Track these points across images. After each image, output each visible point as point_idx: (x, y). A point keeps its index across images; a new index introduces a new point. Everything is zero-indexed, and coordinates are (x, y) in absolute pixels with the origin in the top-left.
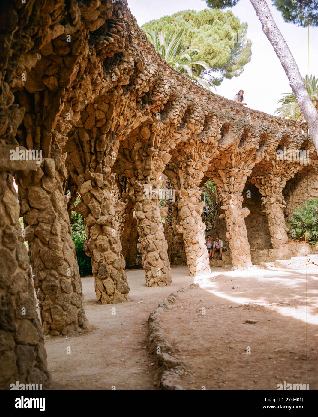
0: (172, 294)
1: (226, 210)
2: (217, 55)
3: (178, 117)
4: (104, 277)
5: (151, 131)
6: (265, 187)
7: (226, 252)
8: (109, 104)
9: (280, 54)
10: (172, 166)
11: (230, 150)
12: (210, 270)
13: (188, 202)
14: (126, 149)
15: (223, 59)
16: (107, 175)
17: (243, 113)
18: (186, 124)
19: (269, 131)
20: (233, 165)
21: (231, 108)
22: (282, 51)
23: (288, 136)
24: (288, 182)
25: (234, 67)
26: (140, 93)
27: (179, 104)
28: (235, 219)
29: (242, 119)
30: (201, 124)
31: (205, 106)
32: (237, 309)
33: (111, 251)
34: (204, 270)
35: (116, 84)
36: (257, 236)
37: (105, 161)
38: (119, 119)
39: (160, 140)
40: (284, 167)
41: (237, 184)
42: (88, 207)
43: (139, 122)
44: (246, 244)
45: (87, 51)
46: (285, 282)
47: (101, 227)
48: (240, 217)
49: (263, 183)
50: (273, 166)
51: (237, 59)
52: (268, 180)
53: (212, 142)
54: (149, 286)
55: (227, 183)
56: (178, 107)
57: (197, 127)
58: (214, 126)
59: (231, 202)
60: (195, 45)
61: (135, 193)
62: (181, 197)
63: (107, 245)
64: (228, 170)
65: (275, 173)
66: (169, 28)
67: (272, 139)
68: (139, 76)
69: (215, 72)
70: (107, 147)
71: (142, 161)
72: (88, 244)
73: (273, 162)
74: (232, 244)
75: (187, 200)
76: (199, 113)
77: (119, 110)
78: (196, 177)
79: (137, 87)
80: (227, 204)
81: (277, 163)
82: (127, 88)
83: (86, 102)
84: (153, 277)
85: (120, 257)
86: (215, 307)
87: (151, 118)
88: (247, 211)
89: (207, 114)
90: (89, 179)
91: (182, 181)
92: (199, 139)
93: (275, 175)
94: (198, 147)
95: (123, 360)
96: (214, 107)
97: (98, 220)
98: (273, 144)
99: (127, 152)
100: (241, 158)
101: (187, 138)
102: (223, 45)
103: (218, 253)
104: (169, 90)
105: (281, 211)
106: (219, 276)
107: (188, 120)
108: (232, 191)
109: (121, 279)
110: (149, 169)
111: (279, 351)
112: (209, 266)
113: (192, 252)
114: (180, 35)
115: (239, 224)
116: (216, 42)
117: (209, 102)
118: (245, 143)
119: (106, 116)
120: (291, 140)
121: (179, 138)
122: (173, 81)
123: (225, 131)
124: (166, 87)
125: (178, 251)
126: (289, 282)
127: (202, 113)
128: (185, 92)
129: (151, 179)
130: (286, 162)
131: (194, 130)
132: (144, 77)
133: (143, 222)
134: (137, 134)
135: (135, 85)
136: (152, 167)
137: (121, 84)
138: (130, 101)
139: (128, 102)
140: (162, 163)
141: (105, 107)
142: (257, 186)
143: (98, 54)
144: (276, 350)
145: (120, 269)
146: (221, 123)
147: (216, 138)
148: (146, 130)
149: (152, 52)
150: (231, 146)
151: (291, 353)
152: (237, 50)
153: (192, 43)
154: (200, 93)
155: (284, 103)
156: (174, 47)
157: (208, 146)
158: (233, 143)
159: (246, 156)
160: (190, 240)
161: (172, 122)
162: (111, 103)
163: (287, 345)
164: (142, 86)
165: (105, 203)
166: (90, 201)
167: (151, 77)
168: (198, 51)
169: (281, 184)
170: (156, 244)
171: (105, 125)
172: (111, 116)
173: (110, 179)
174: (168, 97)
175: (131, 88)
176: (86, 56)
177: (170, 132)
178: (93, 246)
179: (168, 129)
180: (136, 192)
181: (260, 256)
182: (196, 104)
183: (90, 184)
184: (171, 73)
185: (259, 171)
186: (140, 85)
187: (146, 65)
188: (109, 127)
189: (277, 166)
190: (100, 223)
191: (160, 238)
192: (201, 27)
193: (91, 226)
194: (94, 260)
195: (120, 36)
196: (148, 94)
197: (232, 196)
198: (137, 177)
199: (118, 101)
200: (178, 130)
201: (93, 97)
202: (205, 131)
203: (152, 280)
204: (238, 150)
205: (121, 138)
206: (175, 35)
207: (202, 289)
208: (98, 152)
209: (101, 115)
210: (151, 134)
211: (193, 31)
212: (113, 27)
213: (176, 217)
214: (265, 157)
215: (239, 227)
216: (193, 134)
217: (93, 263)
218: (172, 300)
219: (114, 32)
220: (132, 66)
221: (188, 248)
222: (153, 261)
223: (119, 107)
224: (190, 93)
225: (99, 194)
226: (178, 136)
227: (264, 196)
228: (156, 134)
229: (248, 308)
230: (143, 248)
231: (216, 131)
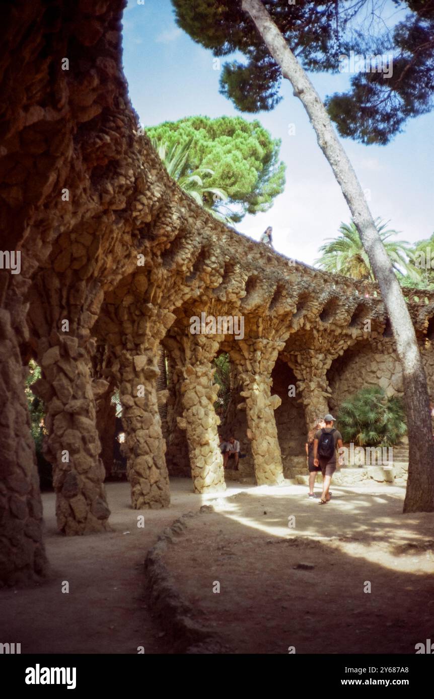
0: (178, 521)
1: (248, 398)
2: (239, 180)
3: (189, 262)
4: (72, 493)
5: (149, 280)
6: (303, 367)
7: (245, 458)
8: (94, 234)
9: (341, 178)
10: (175, 332)
11: (257, 313)
12: (225, 485)
13: (196, 384)
14: (111, 304)
15: (246, 186)
16: (85, 339)
17: (276, 262)
18: (198, 273)
19: (311, 289)
20: (260, 335)
21: (261, 253)
22: (344, 173)
23: (337, 298)
24: (334, 361)
25: (260, 199)
26: (138, 223)
27: (190, 242)
28: (260, 411)
29: (274, 270)
30: (220, 274)
31: (225, 248)
32: (278, 545)
33: (84, 454)
34: (216, 484)
35: (106, 207)
36: (289, 437)
37: (82, 318)
38: (105, 258)
39: (161, 295)
40: (330, 340)
41: (265, 362)
42: (52, 387)
43: (133, 265)
44: (275, 448)
45: (70, 153)
46: (339, 505)
47: (72, 418)
48: (267, 408)
49: (299, 361)
50: (315, 338)
51: (265, 188)
52: (307, 358)
53: (233, 301)
54: (136, 508)
55: (251, 360)
56: (189, 247)
57: (213, 279)
58: (236, 279)
59: (255, 386)
60: (208, 163)
61: (120, 369)
62: (186, 376)
63: (78, 444)
64: (252, 341)
65: (317, 348)
66: (171, 138)
67: (315, 301)
68: (138, 198)
69: (233, 204)
70: (86, 299)
71: (133, 322)
72: (50, 442)
73: (315, 332)
74: (255, 447)
75: (193, 381)
76: (217, 257)
77: (107, 245)
78: (207, 349)
79: (135, 214)
80: (249, 389)
81: (321, 334)
82: (120, 214)
83: (62, 229)
84: (142, 494)
85: (97, 463)
86: (245, 541)
87: (151, 261)
88: (277, 400)
89: (228, 260)
90: (56, 345)
91: (188, 353)
92: (215, 296)
93: (317, 350)
94: (212, 307)
95: (112, 627)
96: (237, 251)
97: (67, 406)
98: (316, 307)
99: (112, 309)
100: (270, 325)
101: (199, 293)
102: (248, 166)
103: (232, 460)
104: (178, 221)
105: (324, 401)
106: (240, 494)
107: (201, 267)
108: (257, 370)
109: (97, 497)
110: (144, 335)
111: (360, 613)
112: (223, 479)
113: (200, 457)
114: (187, 147)
115: (266, 418)
116: (238, 161)
117: (230, 243)
118: (278, 305)
119: (87, 252)
120: (341, 303)
121: (187, 293)
122: (183, 210)
123: (250, 287)
124: (175, 217)
125: (174, 456)
126: (344, 504)
127: (221, 258)
128: (199, 226)
129: (146, 349)
130: (333, 333)
131: (208, 282)
132: (145, 201)
133: (131, 411)
134: (130, 283)
135: (132, 211)
136: (148, 332)
137: (114, 207)
138: (124, 233)
139: (120, 234)
140: (162, 327)
141: (87, 239)
142: (291, 365)
143: (86, 159)
144: (356, 612)
145: (96, 482)
146: (246, 275)
147: (238, 295)
148: (142, 279)
149: (157, 166)
150: (259, 307)
151: (378, 616)
152: (266, 175)
153: (204, 161)
154: (220, 229)
155: (328, 252)
156: (179, 164)
157: (226, 305)
158: (262, 303)
159: (278, 322)
160: (197, 439)
161: (179, 269)
162: (97, 233)
163: (368, 604)
164: (142, 213)
165: (79, 381)
166: (56, 376)
167: (155, 202)
168: (212, 172)
169: (324, 364)
170: (150, 445)
171: (85, 267)
172: (96, 252)
173: (88, 346)
174: (177, 232)
175: (126, 215)
176: (69, 159)
177: (175, 283)
178: (57, 445)
179: (173, 279)
180: (123, 366)
181: (294, 465)
182: (214, 244)
183: (58, 352)
184: (181, 199)
185: (295, 344)
186: (140, 211)
187: (149, 184)
188: (91, 270)
189: (320, 338)
190: (70, 410)
191: (155, 435)
192: (216, 139)
193: (56, 415)
194: (57, 466)
195: (120, 134)
196: (148, 225)
197: (257, 377)
198: (124, 345)
199: (107, 231)
200: (187, 281)
201: (73, 222)
202: (223, 286)
203: (141, 500)
204: (267, 313)
205: (106, 287)
206: (180, 148)
207: (218, 514)
208: (73, 305)
209: (79, 251)
210: (149, 285)
211: (205, 144)
212: (110, 120)
213: (173, 406)
214: (304, 325)
215: (267, 422)
216: (207, 288)
217: (55, 471)
218: (178, 530)
219: (111, 128)
220: (131, 182)
221: (193, 452)
222: (144, 469)
223: (107, 240)
224: (206, 228)
225: (70, 367)
226: (187, 290)
227: (300, 380)
228: (156, 285)
229: (296, 543)
230: (129, 451)
231: (240, 285)
